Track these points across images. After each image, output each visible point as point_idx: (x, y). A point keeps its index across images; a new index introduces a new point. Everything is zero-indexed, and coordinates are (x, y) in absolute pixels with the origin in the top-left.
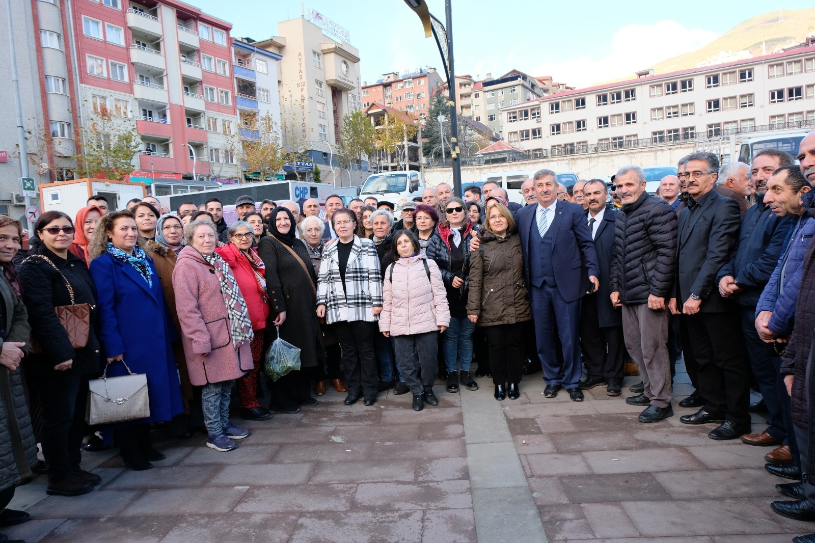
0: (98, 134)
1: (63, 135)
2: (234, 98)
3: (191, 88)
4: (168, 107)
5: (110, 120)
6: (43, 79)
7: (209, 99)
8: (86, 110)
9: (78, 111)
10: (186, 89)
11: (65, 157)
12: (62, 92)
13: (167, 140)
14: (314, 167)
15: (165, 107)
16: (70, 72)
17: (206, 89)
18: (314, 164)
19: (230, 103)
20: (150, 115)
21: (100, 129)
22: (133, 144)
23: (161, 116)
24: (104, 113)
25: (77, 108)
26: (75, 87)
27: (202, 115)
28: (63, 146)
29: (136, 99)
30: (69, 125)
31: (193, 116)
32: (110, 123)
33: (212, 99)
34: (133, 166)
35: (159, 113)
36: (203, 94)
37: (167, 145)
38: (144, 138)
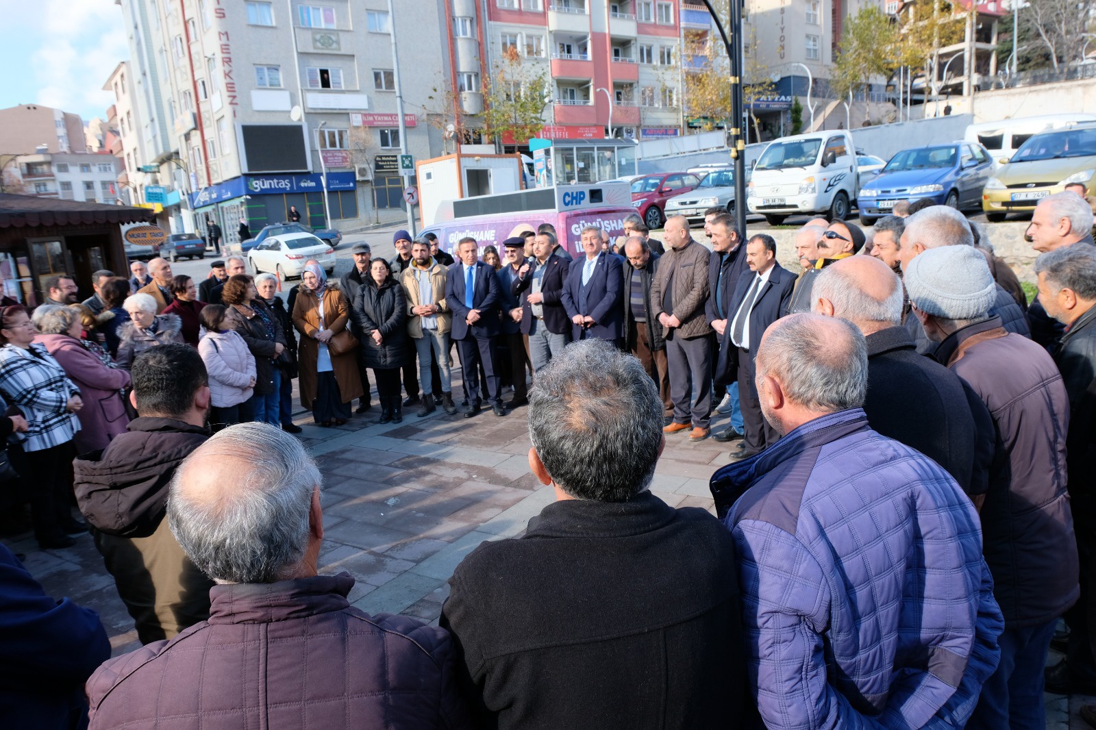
0: (507, 83)
1: (470, 88)
2: (677, 13)
3: (621, 6)
4: (589, 37)
5: (520, 64)
6: (450, 20)
7: (644, 19)
8: (496, 53)
9: (486, 56)
10: (615, 9)
11: (472, 115)
12: (469, 35)
13: (588, 82)
14: (794, 102)
15: (585, 37)
16: (477, 9)
17: (640, 5)
18: (794, 97)
19: (672, 21)
20: (569, 51)
21: (508, 77)
22: (546, 91)
23: (582, 50)
24: (515, 56)
25: (486, 52)
26: (483, 27)
27: (632, 42)
28: (469, 104)
29: (550, 32)
30: (477, 75)
31: (620, 46)
32: (520, 68)
33: (648, 18)
34: (544, 121)
35: (579, 47)
36: (635, 13)
37: (588, 89)
38: (560, 83)
